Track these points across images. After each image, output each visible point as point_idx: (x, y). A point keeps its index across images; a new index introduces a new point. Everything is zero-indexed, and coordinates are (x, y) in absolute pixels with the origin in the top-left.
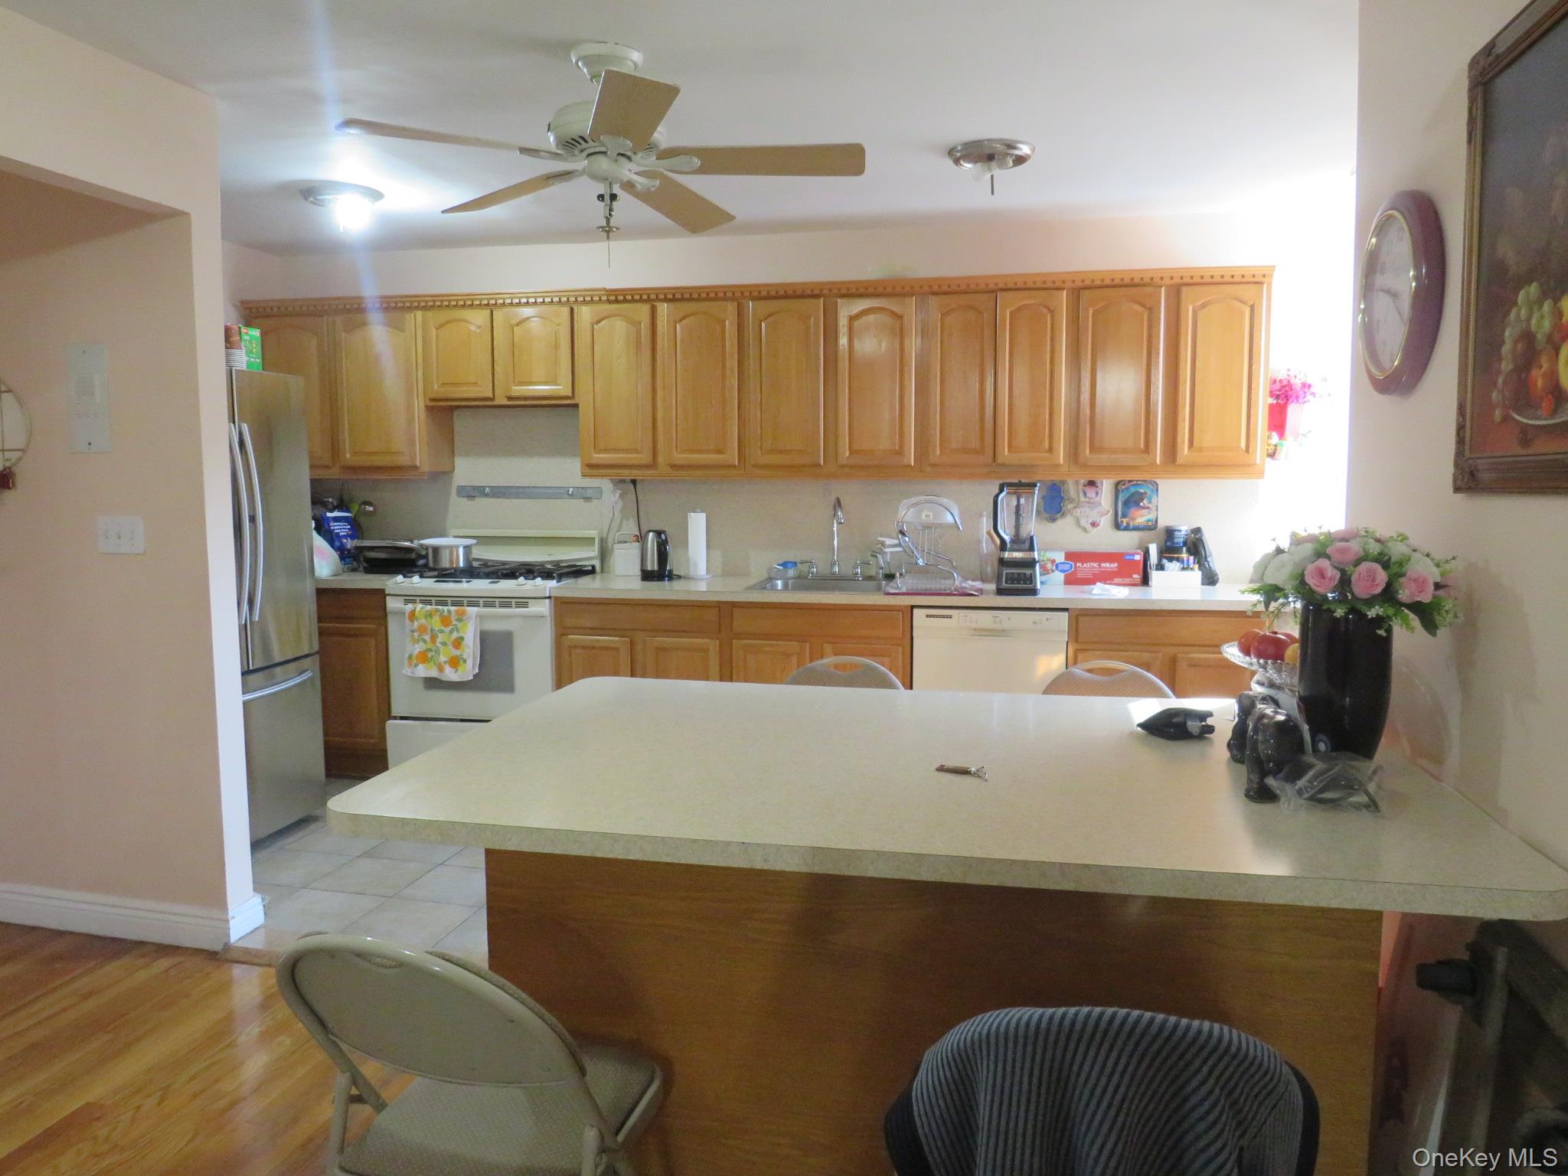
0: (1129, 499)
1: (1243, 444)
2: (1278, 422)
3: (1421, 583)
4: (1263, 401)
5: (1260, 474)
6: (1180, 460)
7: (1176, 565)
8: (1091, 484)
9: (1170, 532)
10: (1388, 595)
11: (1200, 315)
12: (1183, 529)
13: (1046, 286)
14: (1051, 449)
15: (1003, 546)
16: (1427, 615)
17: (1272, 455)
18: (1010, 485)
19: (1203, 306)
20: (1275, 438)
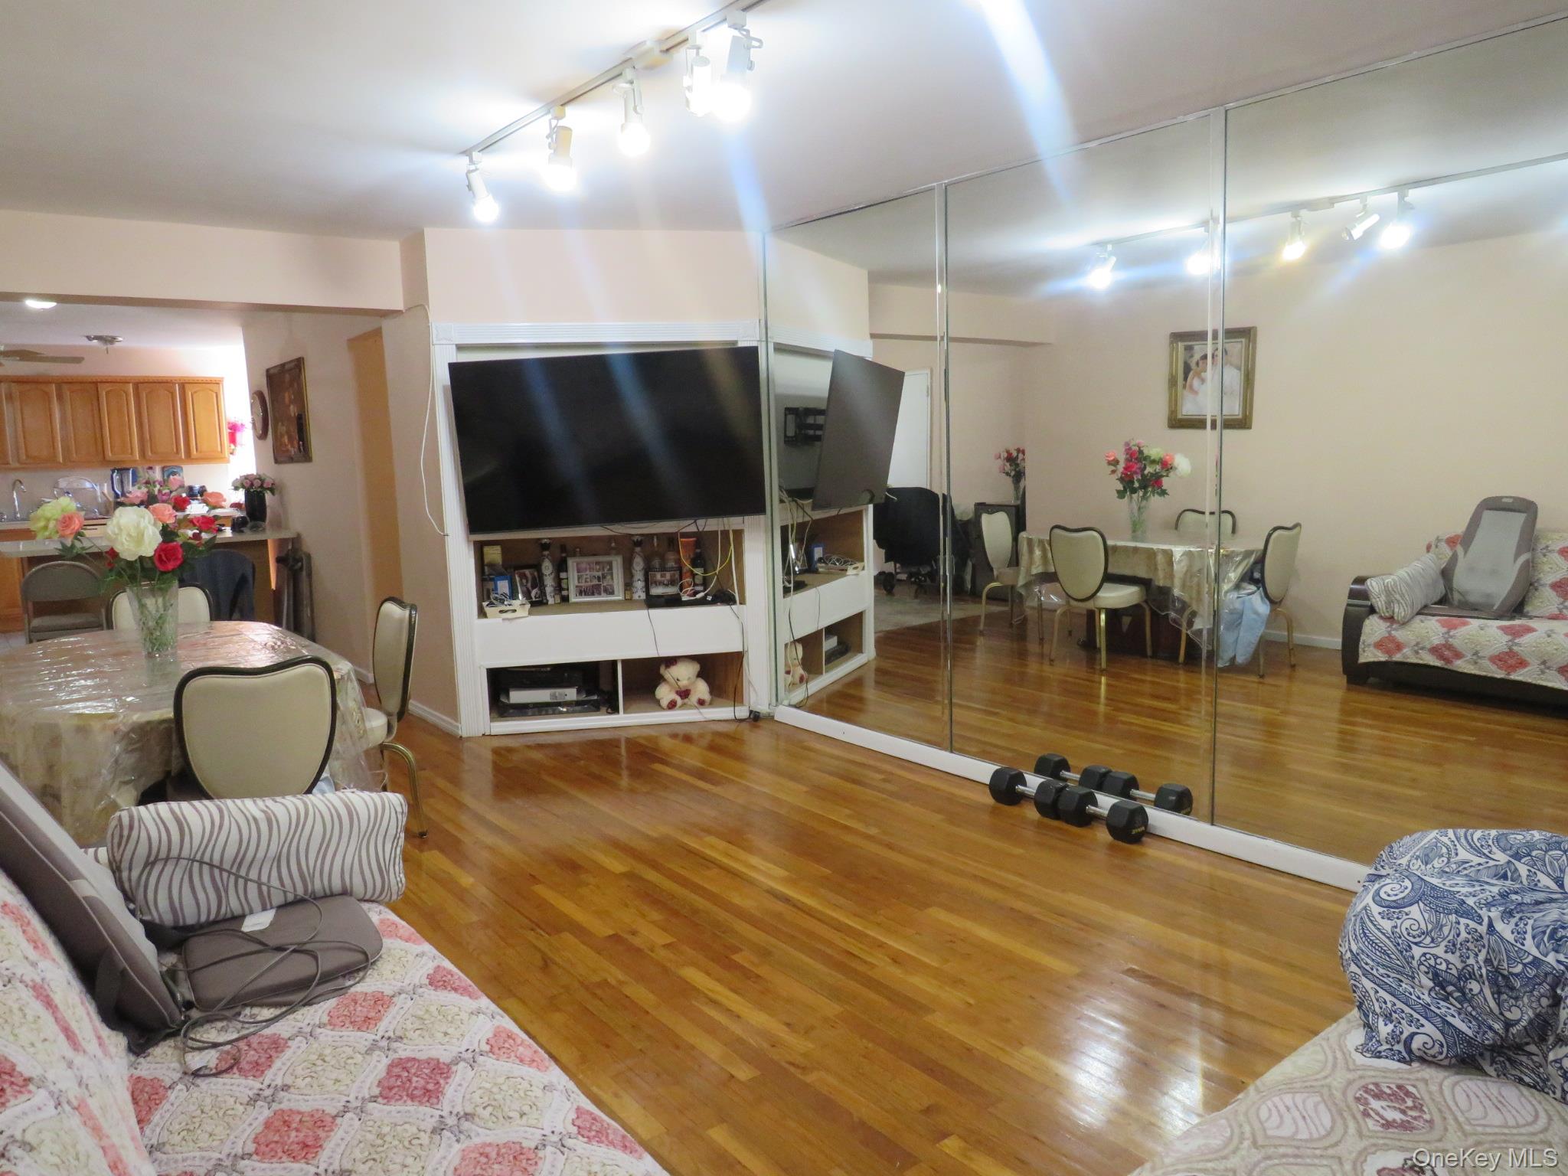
0: (169, 472)
1: (219, 450)
2: (233, 440)
3: (268, 483)
4: (226, 432)
5: (228, 461)
6: (193, 457)
7: (196, 502)
8: (151, 468)
9: (191, 488)
10: (261, 486)
11: (195, 396)
12: (197, 487)
13: (124, 382)
14: (132, 453)
15: (117, 496)
16: (272, 490)
17: (232, 453)
18: (118, 470)
19: (195, 392)
20: (233, 447)
